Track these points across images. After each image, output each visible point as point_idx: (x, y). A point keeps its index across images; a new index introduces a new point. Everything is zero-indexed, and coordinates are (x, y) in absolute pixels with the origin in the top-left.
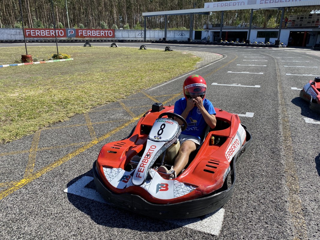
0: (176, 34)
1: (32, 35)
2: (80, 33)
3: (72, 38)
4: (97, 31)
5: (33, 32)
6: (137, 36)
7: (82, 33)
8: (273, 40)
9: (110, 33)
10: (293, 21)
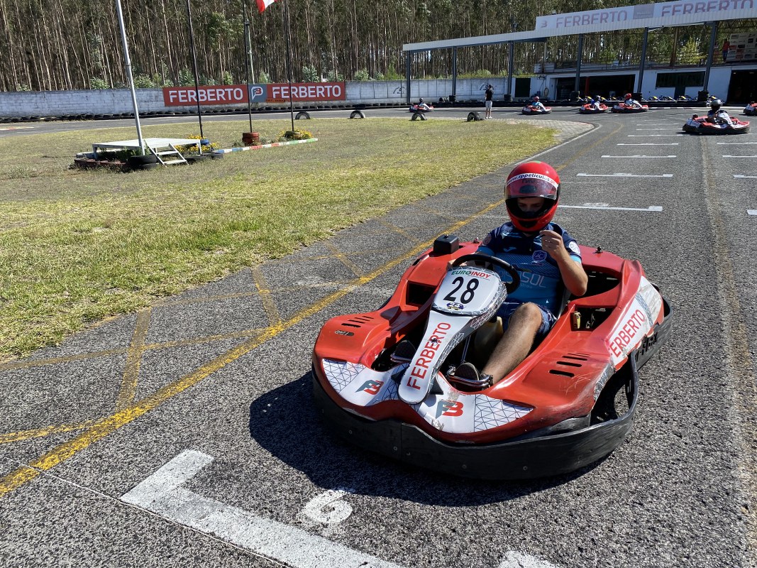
0: (474, 87)
1: (181, 101)
2: (274, 93)
3: (260, 104)
4: (309, 87)
5: (182, 94)
6: (391, 95)
7: (278, 93)
8: (692, 92)
9: (336, 89)
10: (740, 46)
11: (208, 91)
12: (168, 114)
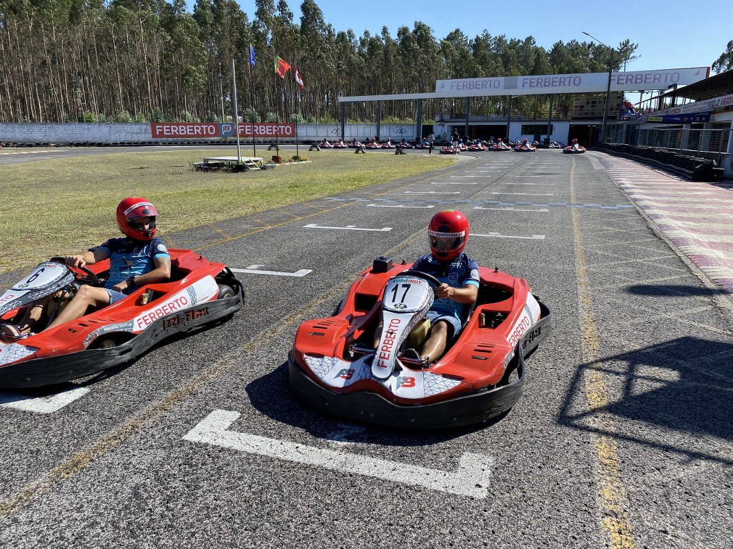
0: (392, 131)
1: (166, 134)
2: (240, 130)
3: (228, 138)
7: (243, 130)
9: (288, 129)
10: (581, 107)
11: (188, 127)
12: (157, 144)
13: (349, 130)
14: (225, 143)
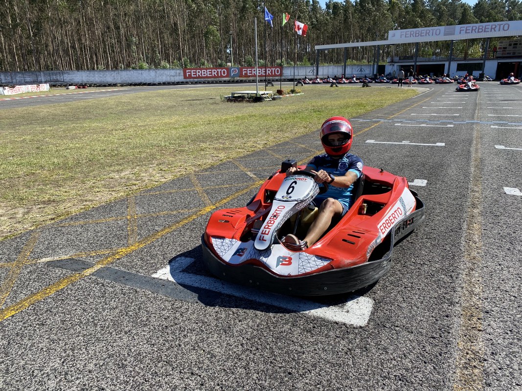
0: (354, 70)
1: (193, 76)
2: (244, 72)
3: (235, 78)
4: (263, 69)
5: (194, 72)
6: (308, 74)
7: (246, 72)
9: (278, 71)
10: (504, 48)
13: (322, 70)
14: (233, 82)
